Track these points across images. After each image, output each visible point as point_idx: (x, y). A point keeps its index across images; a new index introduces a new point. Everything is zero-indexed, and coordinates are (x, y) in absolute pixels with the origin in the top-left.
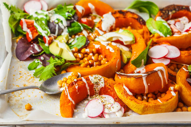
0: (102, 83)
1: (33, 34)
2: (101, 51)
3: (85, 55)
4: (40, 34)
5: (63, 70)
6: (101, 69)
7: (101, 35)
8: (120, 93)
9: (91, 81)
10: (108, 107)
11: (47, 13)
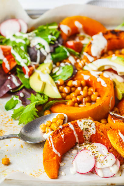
0: (93, 129)
1: (10, 64)
2: (91, 83)
3: (73, 89)
4: (19, 64)
5: (46, 109)
6: (91, 110)
7: (91, 62)
8: (114, 141)
9: (79, 128)
10: (100, 159)
11: (26, 36)
